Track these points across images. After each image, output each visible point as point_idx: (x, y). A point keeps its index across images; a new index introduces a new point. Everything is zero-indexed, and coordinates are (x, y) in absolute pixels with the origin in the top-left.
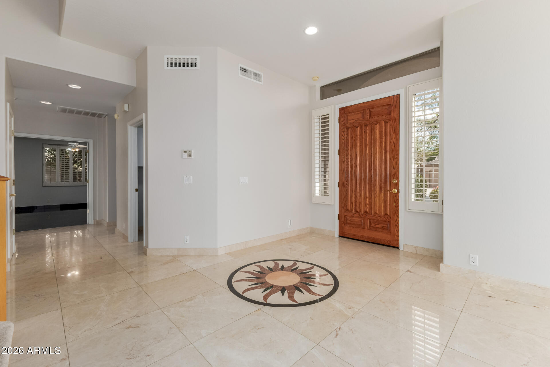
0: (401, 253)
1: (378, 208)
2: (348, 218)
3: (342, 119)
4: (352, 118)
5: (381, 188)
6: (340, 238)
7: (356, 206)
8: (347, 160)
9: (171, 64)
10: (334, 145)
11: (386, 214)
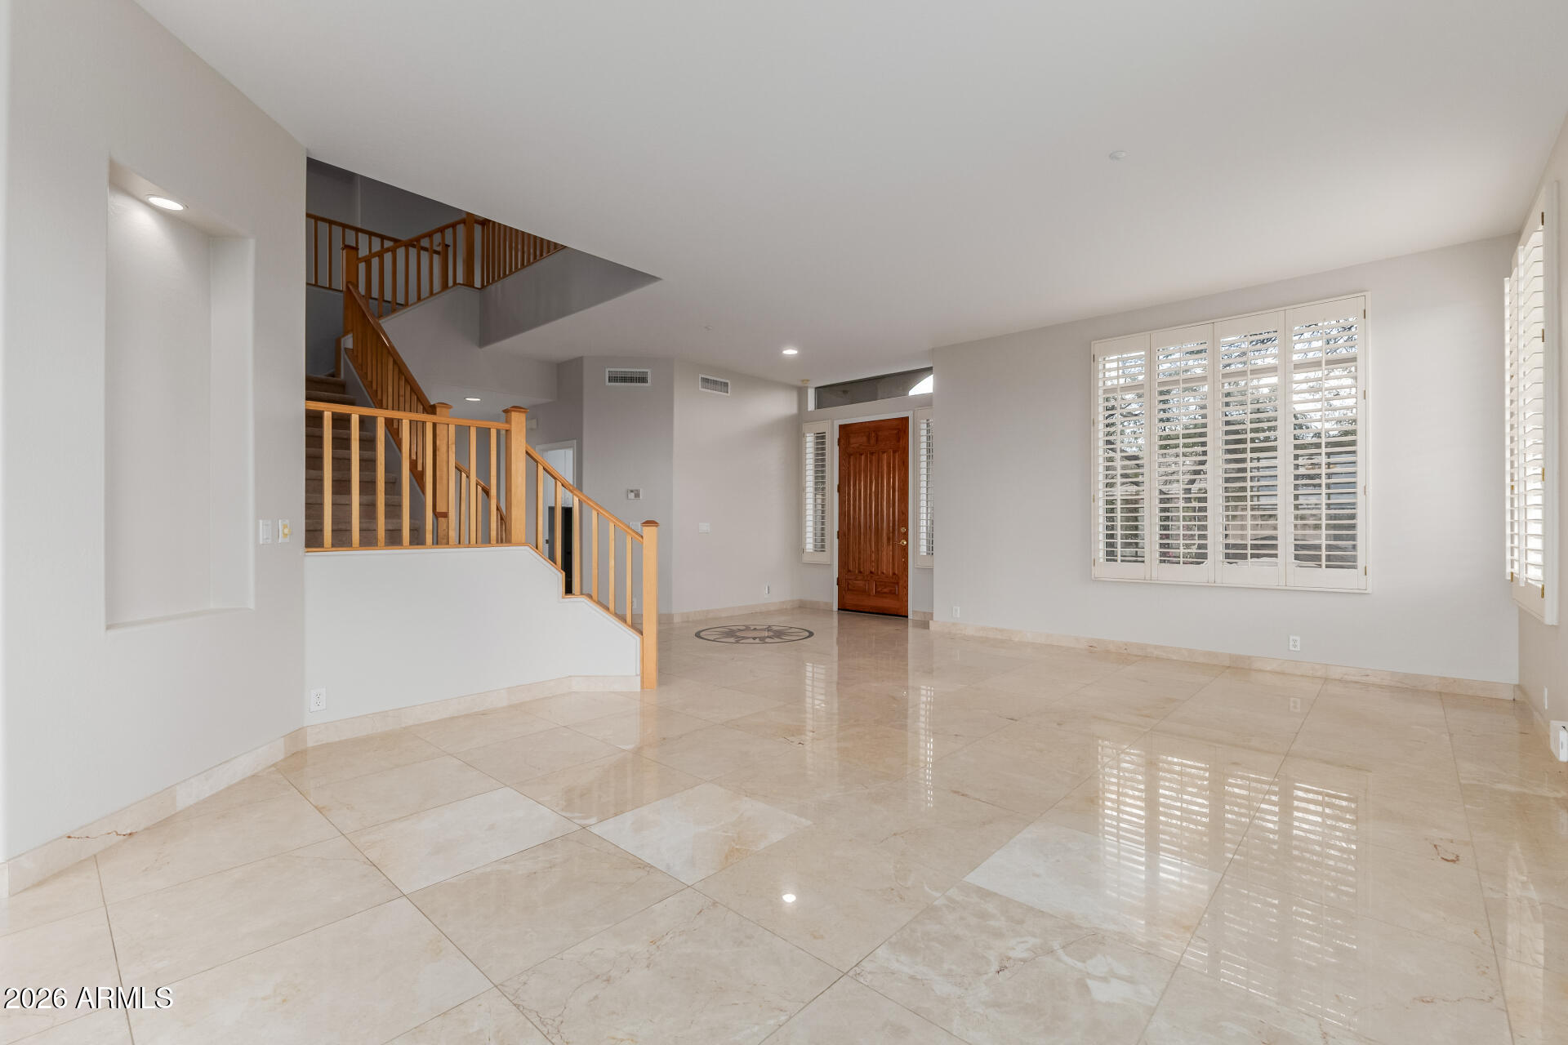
0: (910, 623)
1: (886, 568)
2: (850, 582)
3: (843, 441)
4: (857, 441)
5: (889, 539)
6: (840, 611)
7: (859, 564)
8: (849, 499)
9: (613, 379)
10: (832, 478)
11: (894, 574)
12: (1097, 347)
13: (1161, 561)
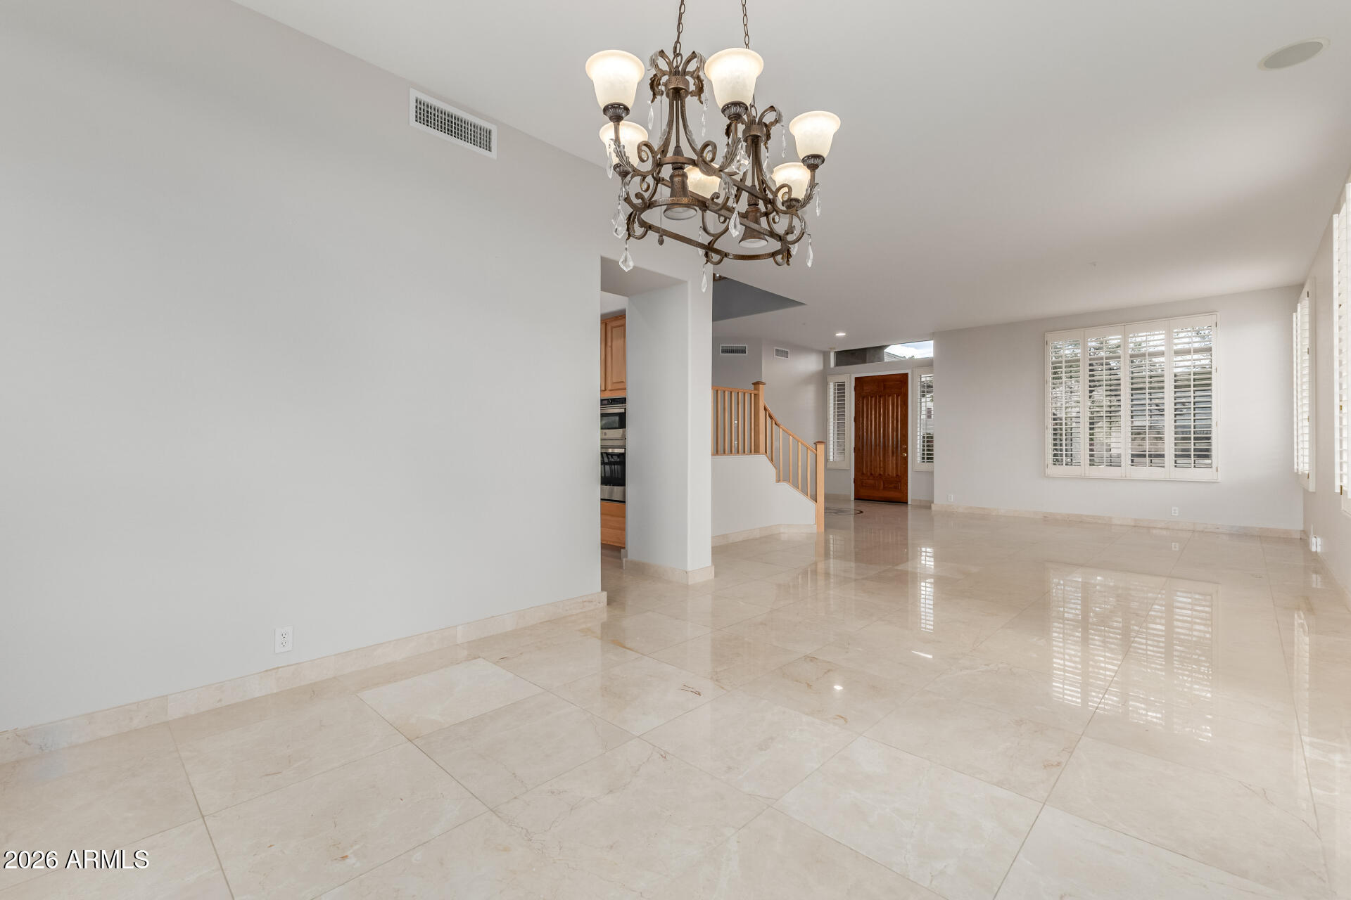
1: (891, 470)
2: (864, 481)
3: (858, 388)
4: (869, 388)
5: (893, 453)
6: (856, 500)
7: (870, 469)
9: (724, 351)
10: (850, 412)
11: (897, 475)
12: (1048, 336)
13: (1090, 465)
